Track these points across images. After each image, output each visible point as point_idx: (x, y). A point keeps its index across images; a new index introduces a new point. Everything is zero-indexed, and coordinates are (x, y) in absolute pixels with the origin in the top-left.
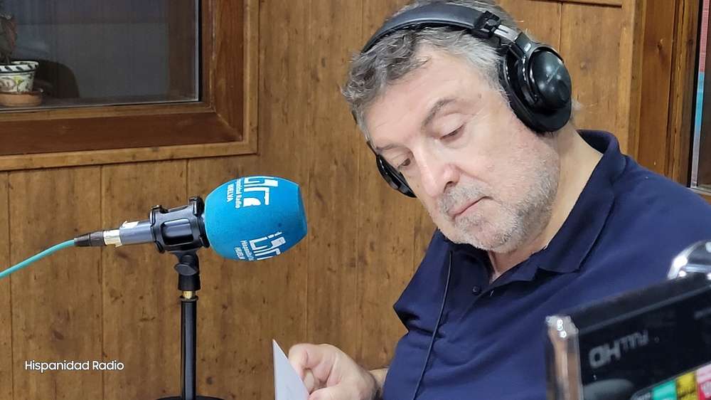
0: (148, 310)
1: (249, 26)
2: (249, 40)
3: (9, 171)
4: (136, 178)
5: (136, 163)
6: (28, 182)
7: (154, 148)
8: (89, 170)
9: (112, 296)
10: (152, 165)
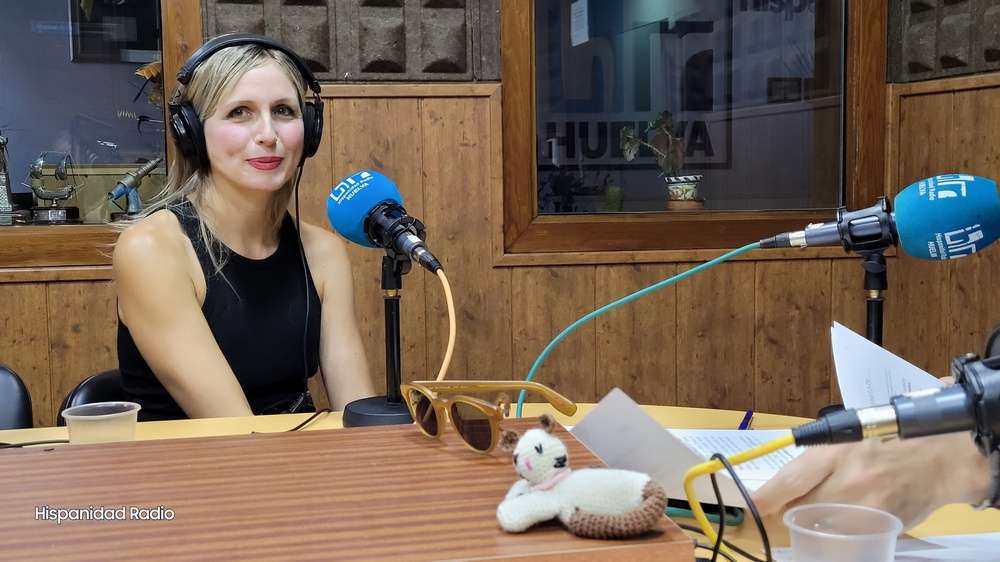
0: (795, 392)
1: (890, 141)
2: (890, 152)
3: (677, 263)
4: (786, 274)
5: (786, 261)
8: (745, 264)
9: (763, 377)
10: (800, 262)
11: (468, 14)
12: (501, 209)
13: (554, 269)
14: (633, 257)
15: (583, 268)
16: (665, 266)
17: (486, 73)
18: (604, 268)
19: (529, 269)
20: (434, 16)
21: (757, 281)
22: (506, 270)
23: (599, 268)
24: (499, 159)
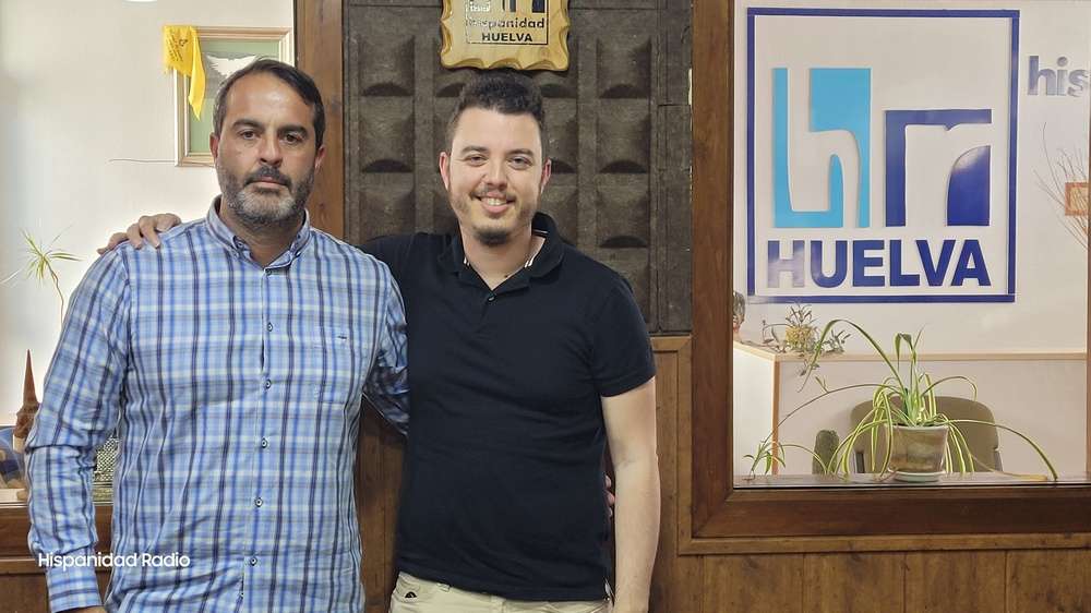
3: (906, 552)
4: (1044, 566)
5: (1045, 549)
6: (926, 563)
7: (1066, 535)
8: (991, 554)
10: (1064, 552)
11: (653, 252)
12: (689, 485)
13: (752, 557)
14: (850, 544)
15: (786, 557)
16: (891, 556)
17: (674, 322)
18: (813, 558)
19: (723, 558)
20: (613, 257)
21: (1009, 575)
22: (693, 559)
23: (808, 557)
24: (687, 428)
